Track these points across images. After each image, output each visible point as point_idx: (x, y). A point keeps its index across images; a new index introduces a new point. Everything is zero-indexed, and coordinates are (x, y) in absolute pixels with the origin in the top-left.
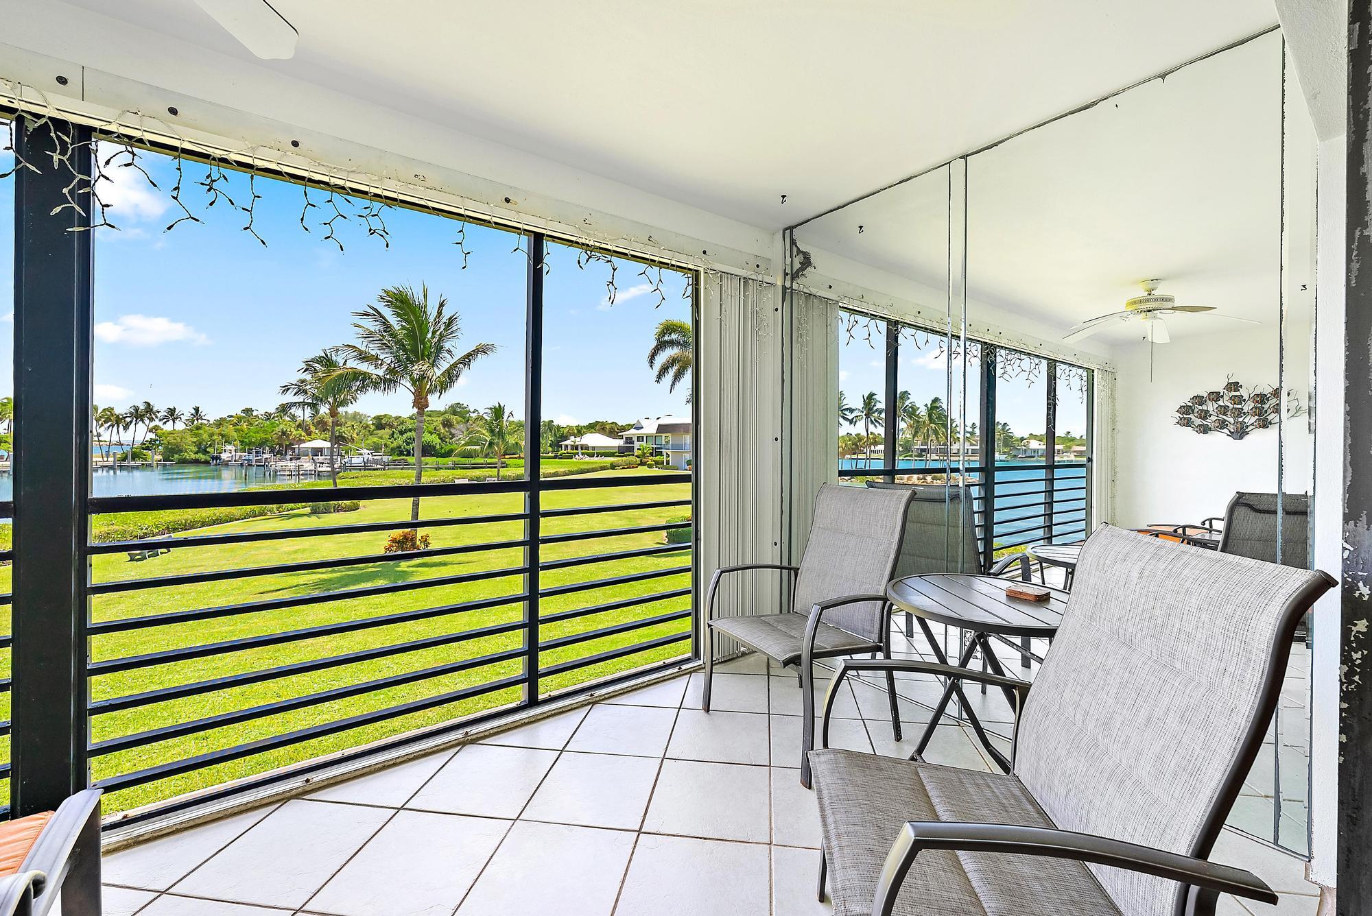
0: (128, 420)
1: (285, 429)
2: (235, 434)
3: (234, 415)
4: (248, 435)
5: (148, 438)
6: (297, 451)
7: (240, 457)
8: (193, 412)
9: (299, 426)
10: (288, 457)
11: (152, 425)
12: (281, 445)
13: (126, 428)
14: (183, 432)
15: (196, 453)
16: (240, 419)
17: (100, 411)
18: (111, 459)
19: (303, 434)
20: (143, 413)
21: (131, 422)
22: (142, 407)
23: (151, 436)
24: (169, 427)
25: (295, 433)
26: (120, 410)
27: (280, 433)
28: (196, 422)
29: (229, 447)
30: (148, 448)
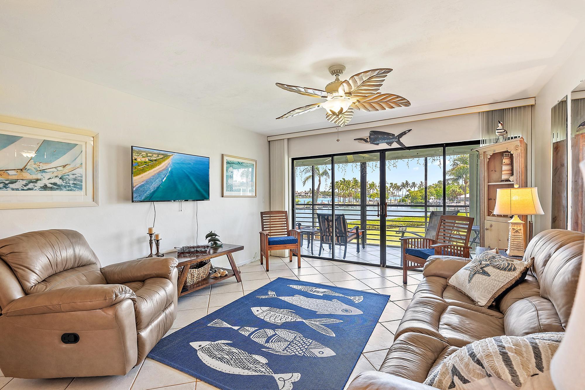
0: (401, 187)
1: (454, 189)
2: (435, 192)
3: (435, 184)
4: (439, 192)
5: (406, 194)
6: (459, 199)
7: (436, 201)
8: (421, 183)
9: (460, 188)
10: (455, 202)
11: (408, 189)
12: (452, 197)
13: (400, 190)
14: (417, 191)
15: (421, 200)
16: (436, 186)
17: (393, 185)
18: (396, 201)
19: (462, 191)
20: (405, 185)
21: (402, 188)
22: (405, 182)
23: (408, 193)
24: (413, 190)
25: (458, 191)
26: (399, 184)
27: (452, 191)
28: (421, 187)
29: (432, 197)
30: (406, 198)
